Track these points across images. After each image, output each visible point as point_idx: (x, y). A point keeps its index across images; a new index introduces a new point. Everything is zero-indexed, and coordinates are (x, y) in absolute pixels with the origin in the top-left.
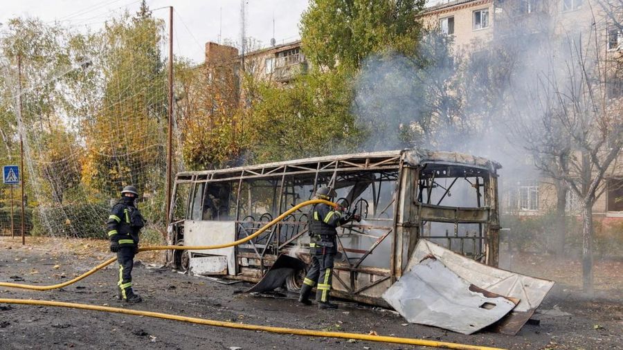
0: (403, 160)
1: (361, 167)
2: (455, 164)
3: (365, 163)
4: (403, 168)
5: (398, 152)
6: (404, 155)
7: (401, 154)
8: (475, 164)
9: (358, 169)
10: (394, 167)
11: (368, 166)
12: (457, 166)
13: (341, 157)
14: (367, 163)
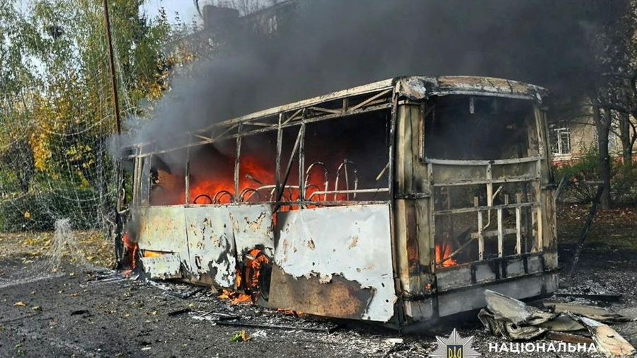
0: (397, 94)
1: (337, 113)
2: (480, 93)
3: (341, 107)
4: (398, 106)
5: (389, 82)
6: (398, 85)
7: (394, 84)
8: (512, 93)
9: (333, 116)
10: (384, 106)
11: (347, 109)
12: (481, 96)
13: (308, 102)
14: (344, 105)
